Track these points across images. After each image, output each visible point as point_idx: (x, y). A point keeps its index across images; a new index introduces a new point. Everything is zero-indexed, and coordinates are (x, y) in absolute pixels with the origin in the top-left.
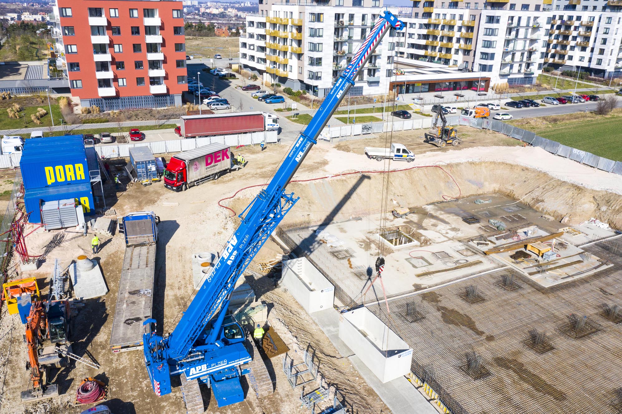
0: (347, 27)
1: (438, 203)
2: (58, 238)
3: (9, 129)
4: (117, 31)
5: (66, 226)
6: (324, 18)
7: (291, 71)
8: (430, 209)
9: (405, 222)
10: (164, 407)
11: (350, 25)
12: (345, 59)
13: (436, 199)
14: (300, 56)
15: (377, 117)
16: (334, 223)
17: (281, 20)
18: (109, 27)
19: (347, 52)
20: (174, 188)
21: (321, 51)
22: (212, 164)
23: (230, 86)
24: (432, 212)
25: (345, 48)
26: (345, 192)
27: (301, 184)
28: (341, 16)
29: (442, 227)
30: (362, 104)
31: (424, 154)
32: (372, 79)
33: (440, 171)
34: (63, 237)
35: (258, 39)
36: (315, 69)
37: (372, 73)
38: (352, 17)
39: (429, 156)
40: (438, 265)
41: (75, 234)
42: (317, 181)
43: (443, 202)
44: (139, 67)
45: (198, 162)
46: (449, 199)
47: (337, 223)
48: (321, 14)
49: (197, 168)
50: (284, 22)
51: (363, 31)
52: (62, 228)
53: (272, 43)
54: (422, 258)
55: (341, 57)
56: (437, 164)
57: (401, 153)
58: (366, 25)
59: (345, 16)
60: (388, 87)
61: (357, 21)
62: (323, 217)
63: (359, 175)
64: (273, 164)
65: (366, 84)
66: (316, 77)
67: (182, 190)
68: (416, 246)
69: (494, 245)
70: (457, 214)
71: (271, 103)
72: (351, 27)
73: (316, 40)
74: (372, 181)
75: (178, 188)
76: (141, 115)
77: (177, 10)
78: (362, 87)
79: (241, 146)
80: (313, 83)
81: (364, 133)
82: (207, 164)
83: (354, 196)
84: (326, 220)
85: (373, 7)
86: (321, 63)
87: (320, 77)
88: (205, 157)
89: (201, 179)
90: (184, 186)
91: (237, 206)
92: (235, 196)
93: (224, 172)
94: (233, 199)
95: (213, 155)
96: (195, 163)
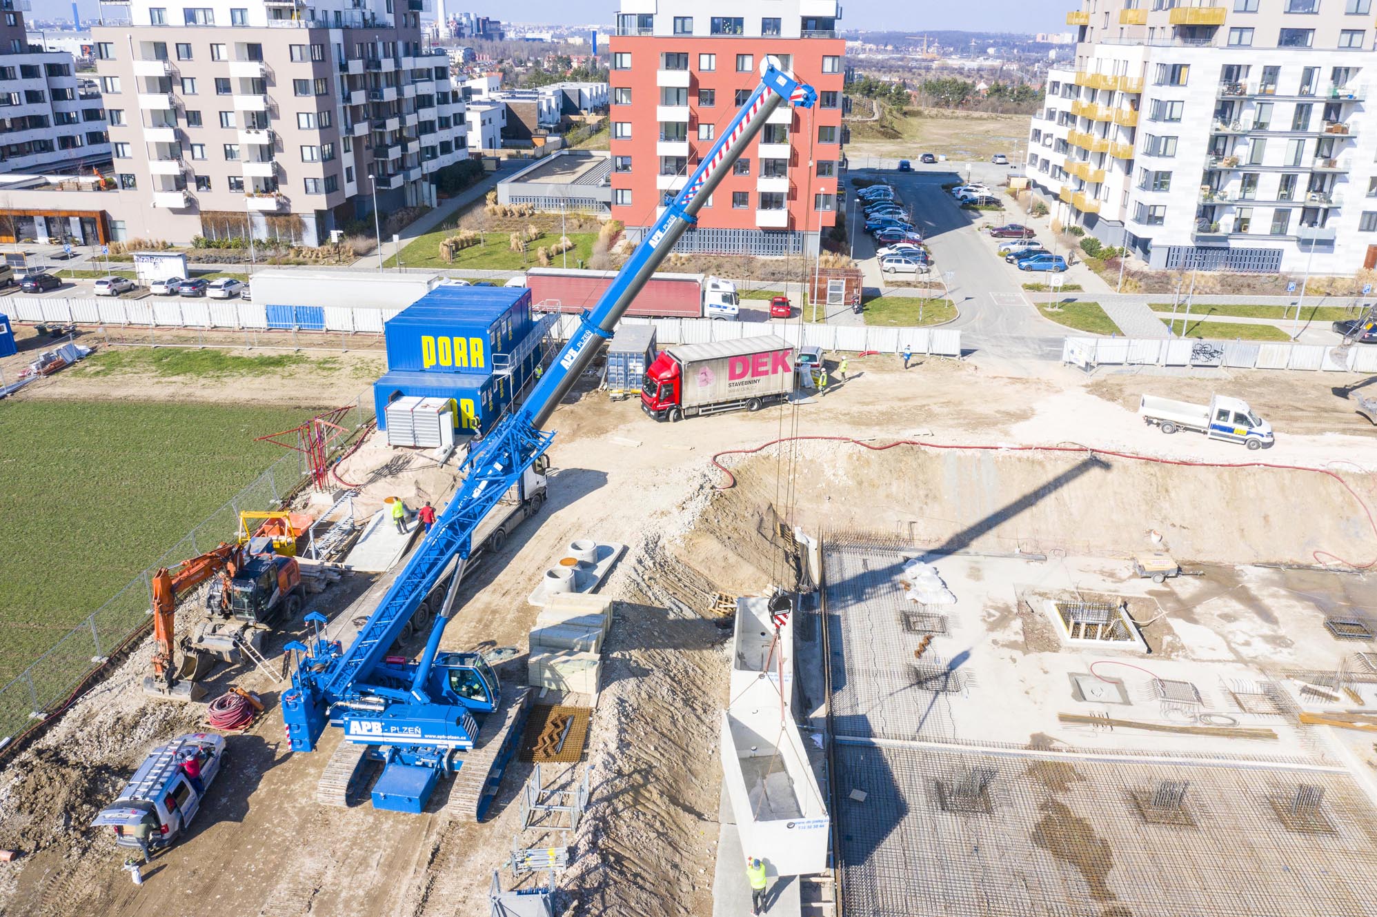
0: (1251, 99)
1: (1290, 567)
2: (400, 462)
3: (495, 268)
4: (706, 97)
5: (421, 444)
6: (1191, 76)
7: (1106, 201)
8: (1252, 577)
9: (1150, 593)
10: (308, 775)
11: (1263, 93)
12: (1238, 177)
13: (1288, 556)
14: (1129, 165)
15: (1284, 330)
16: (968, 553)
17: (1105, 78)
18: (694, 87)
19: (1243, 162)
20: (652, 413)
21: (1173, 156)
22: (746, 379)
23: (972, 223)
24: (1254, 589)
25: (1242, 152)
26: (1028, 489)
27: (925, 452)
28: (1243, 72)
29: (1248, 626)
30: (1264, 292)
31: (1317, 437)
32: (1315, 233)
33: (1334, 487)
34: (408, 462)
35: (1060, 123)
36: (1150, 198)
37: (1319, 220)
38: (1271, 73)
39: (1329, 445)
40: (1148, 709)
41: (428, 460)
42: (969, 452)
43: (1308, 567)
44: (742, 171)
45: (712, 369)
46: (1332, 564)
47: (977, 554)
48: (1181, 66)
49: (706, 381)
50: (1110, 84)
51: (1303, 111)
52: (415, 447)
53: (1084, 132)
54: (1118, 683)
55: (1229, 172)
56: (1334, 467)
57: (1230, 423)
58: (1313, 96)
59: (1251, 70)
60: (1362, 257)
61: (1288, 84)
62: (945, 535)
63: (1085, 456)
64: (900, 400)
65: (1295, 243)
66: (1152, 218)
67: (667, 419)
68: (1133, 653)
69: (1354, 707)
70: (1320, 606)
71: (1029, 268)
72: (1265, 98)
73: (1161, 129)
74: (1111, 476)
75: (660, 415)
76: (727, 267)
77: (834, 57)
78: (1280, 253)
79: (869, 353)
80: (1142, 231)
81: (1197, 363)
82: (733, 376)
83: (1049, 501)
84: (951, 541)
85: (1340, 48)
86: (1168, 184)
87: (1161, 219)
88: (727, 361)
89: (715, 404)
90: (673, 412)
91: (753, 470)
92: (760, 449)
93: (776, 399)
94: (754, 454)
95: (750, 359)
96: (702, 370)
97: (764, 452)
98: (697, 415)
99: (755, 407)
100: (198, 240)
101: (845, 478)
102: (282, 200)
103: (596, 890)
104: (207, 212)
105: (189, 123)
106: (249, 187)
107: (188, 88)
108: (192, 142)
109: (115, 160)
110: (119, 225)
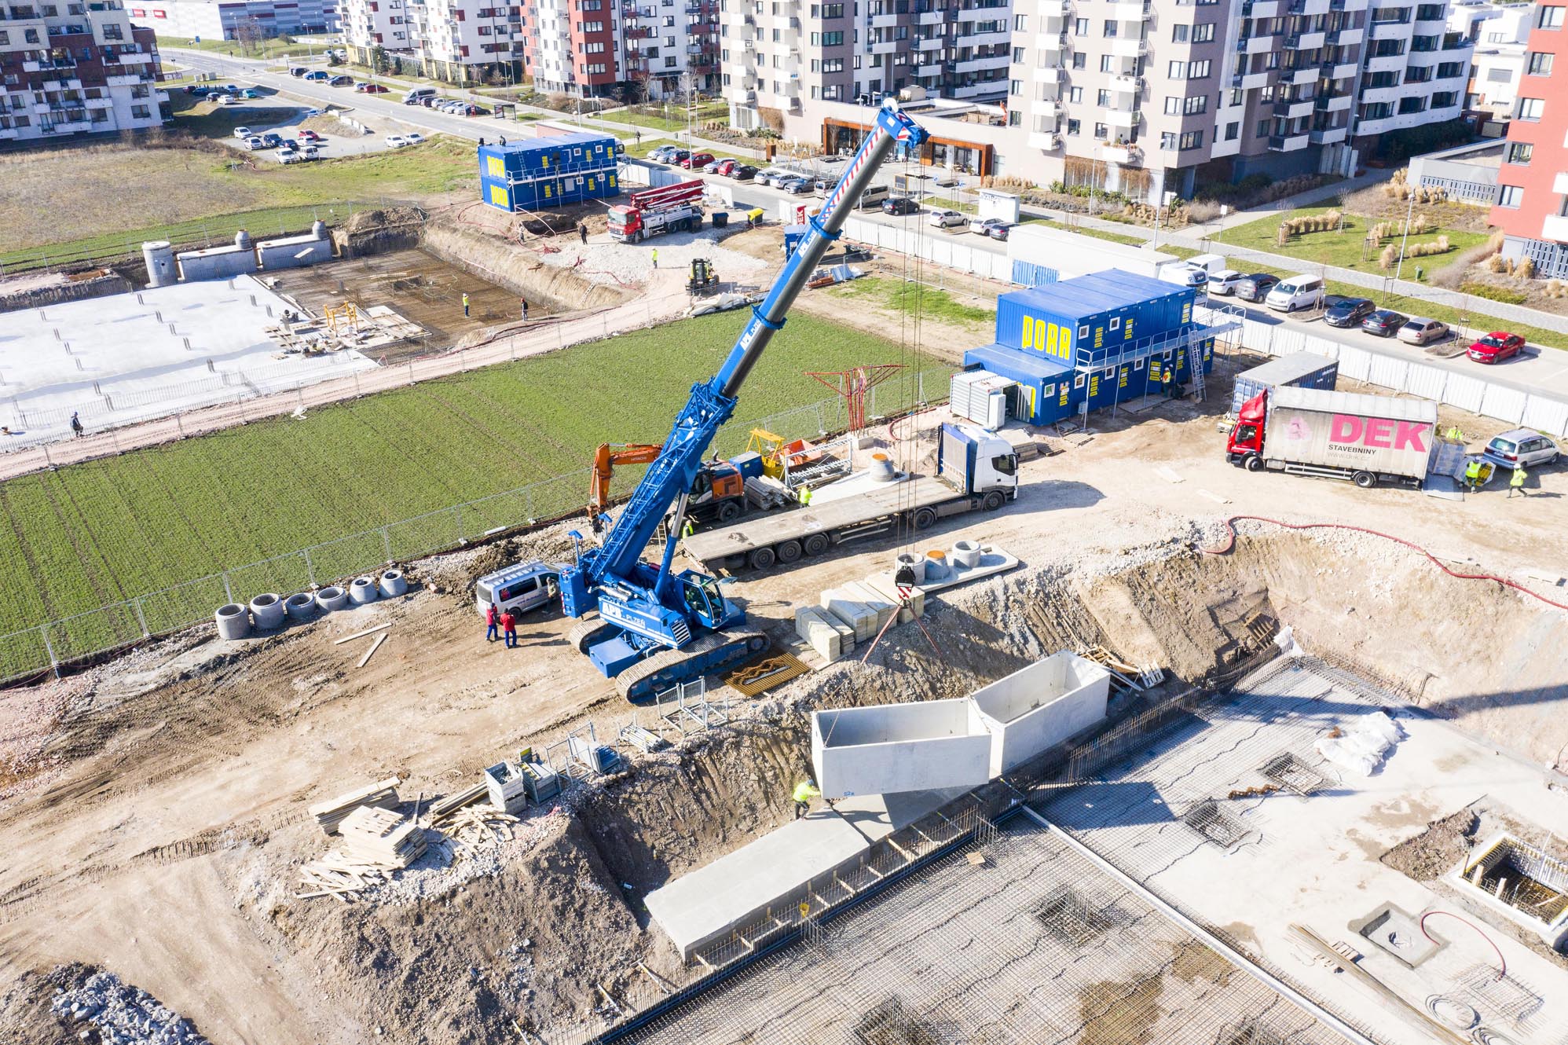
5: (973, 419)
20: (1228, 454)
22: (1356, 444)
40: (1427, 984)
45: (1307, 420)
49: (1298, 434)
52: (968, 420)
54: (1439, 944)
75: (1235, 458)
82: (1336, 436)
88: (1330, 419)
89: (1307, 465)
90: (1250, 459)
91: (1273, 547)
92: (1304, 528)
93: (1403, 481)
94: (1292, 531)
95: (1365, 423)
96: (1293, 420)
97: (1307, 533)
98: (1282, 471)
99: (1367, 483)
100: (1056, 184)
101: (1388, 595)
102: (1137, 153)
103: (654, 778)
104: (1071, 157)
105: (1075, 65)
106: (1111, 137)
107: (1081, 30)
108: (1073, 84)
109: (1009, 96)
110: (1001, 160)
